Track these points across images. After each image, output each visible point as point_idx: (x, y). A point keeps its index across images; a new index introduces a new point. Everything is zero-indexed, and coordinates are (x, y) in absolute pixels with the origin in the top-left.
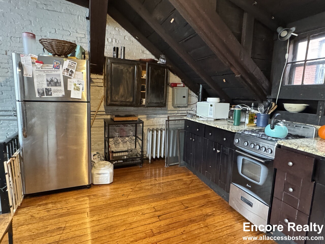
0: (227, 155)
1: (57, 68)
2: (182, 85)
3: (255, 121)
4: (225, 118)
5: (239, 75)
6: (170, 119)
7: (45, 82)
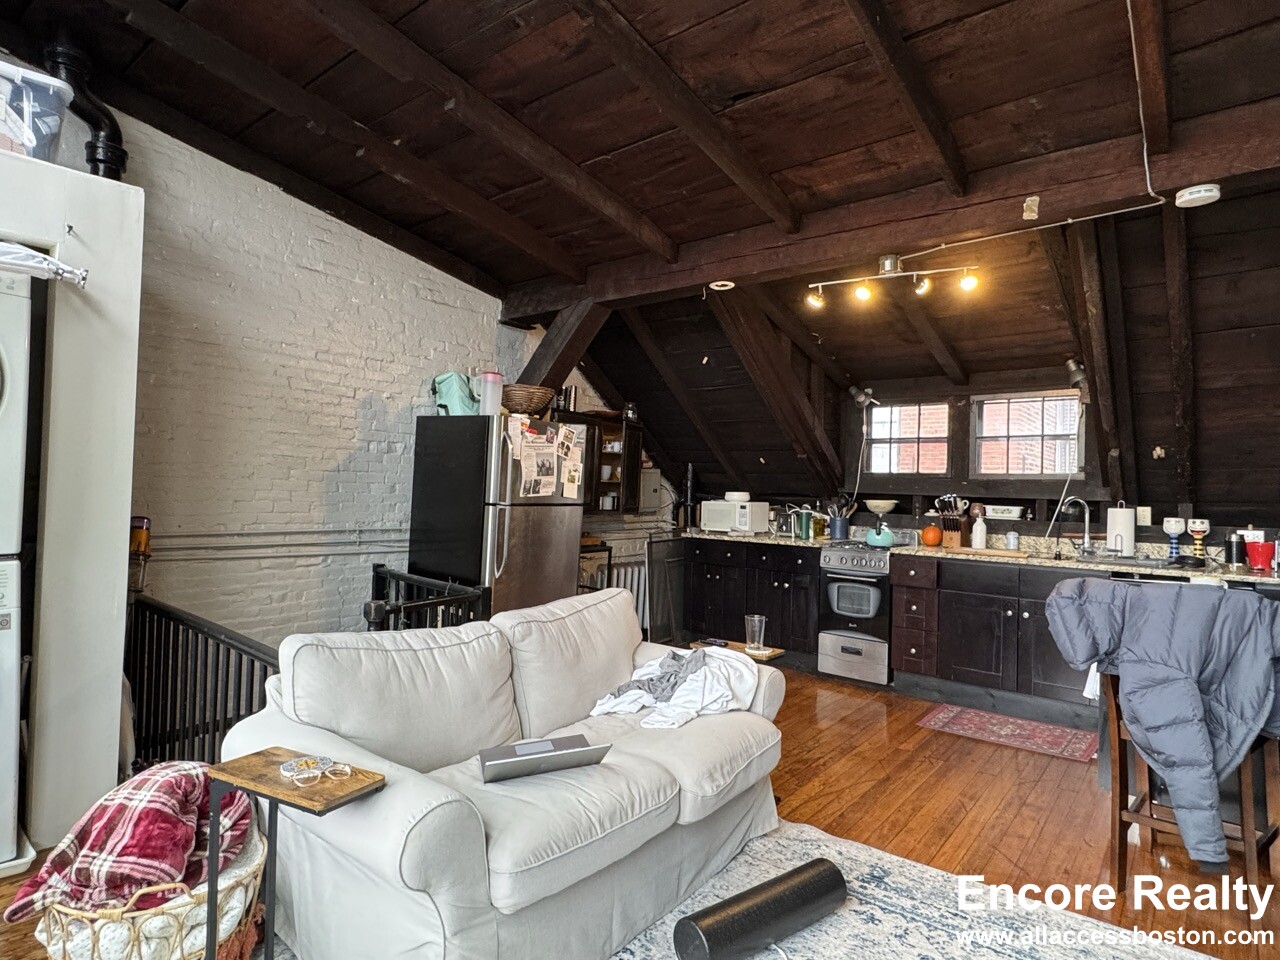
0: (806, 589)
1: (550, 441)
2: (651, 464)
3: (827, 531)
4: (763, 531)
5: (805, 456)
6: (654, 540)
7: (535, 469)
